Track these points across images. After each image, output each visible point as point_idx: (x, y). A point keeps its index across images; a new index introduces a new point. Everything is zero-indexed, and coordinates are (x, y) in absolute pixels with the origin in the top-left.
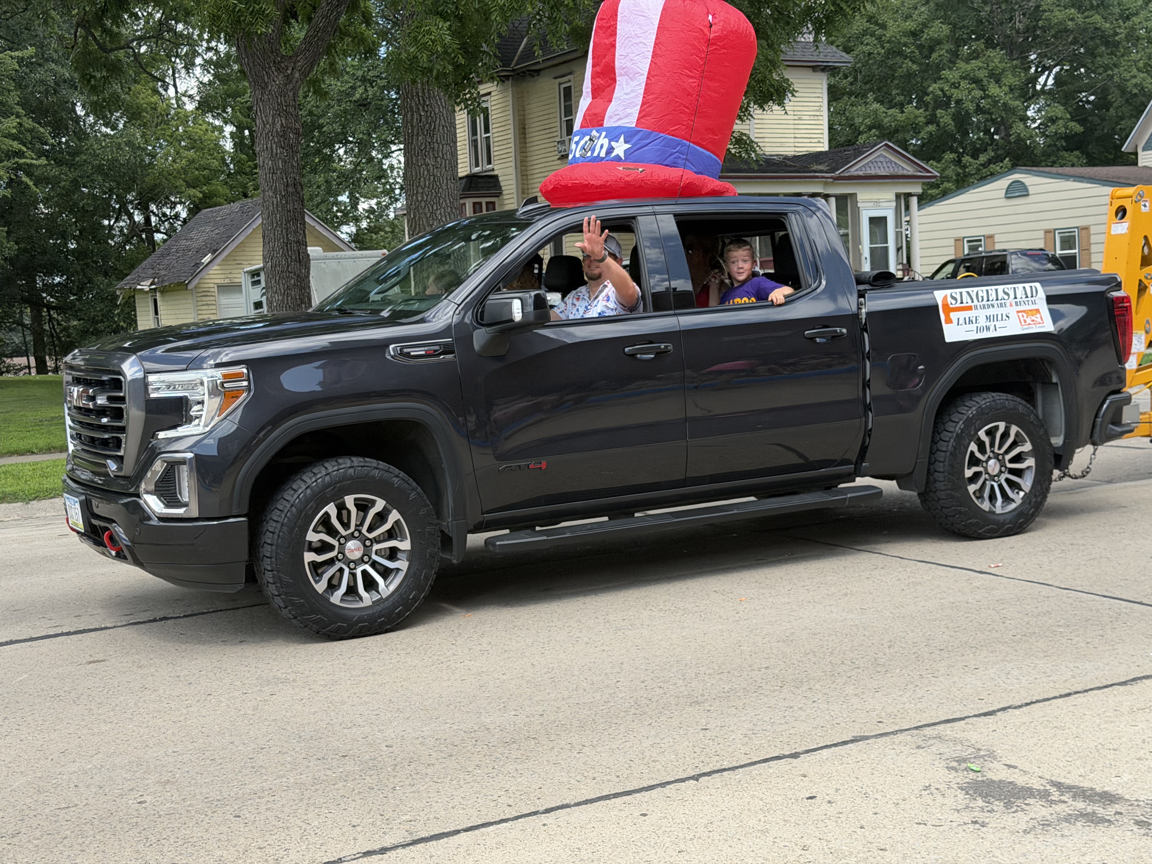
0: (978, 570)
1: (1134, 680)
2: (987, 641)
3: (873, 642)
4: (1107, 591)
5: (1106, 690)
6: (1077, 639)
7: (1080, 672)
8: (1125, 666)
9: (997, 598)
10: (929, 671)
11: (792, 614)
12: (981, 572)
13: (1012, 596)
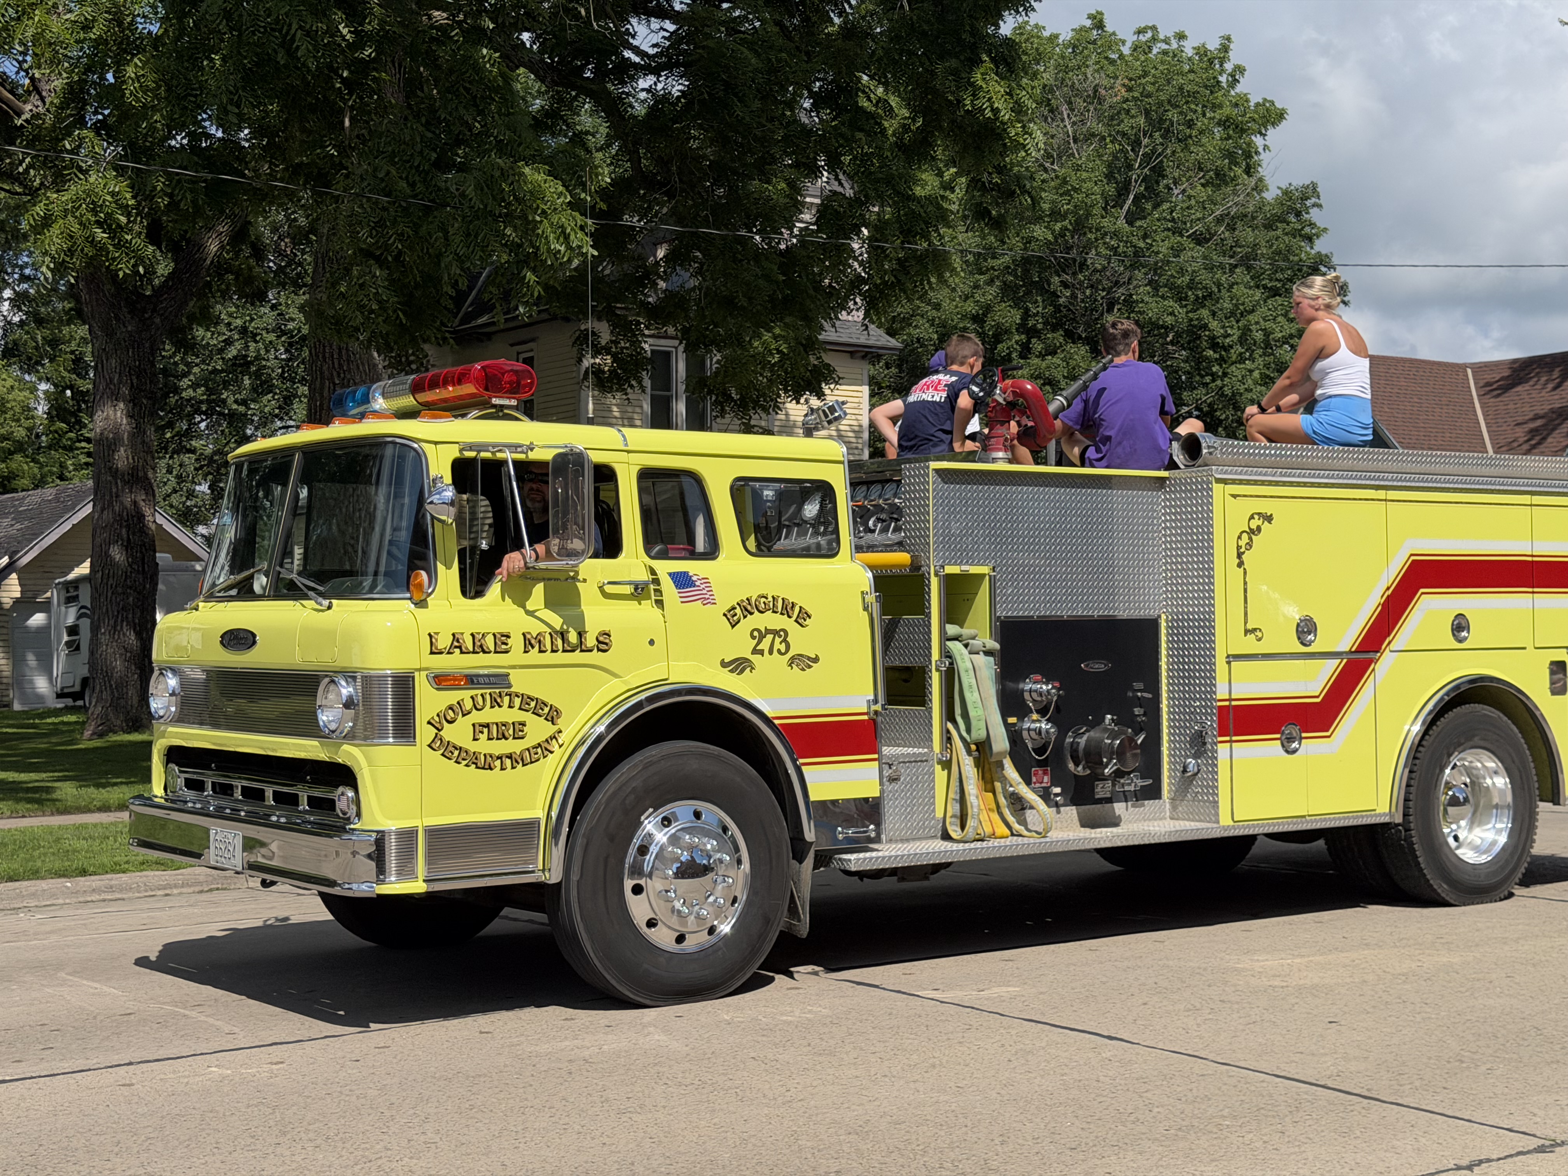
0: (1106, 1034)
2: (1131, 1137)
3: (980, 1135)
4: (1277, 1068)
6: (1250, 1136)
9: (1136, 1075)
11: (864, 1092)
12: (1110, 1038)
13: (1156, 1073)
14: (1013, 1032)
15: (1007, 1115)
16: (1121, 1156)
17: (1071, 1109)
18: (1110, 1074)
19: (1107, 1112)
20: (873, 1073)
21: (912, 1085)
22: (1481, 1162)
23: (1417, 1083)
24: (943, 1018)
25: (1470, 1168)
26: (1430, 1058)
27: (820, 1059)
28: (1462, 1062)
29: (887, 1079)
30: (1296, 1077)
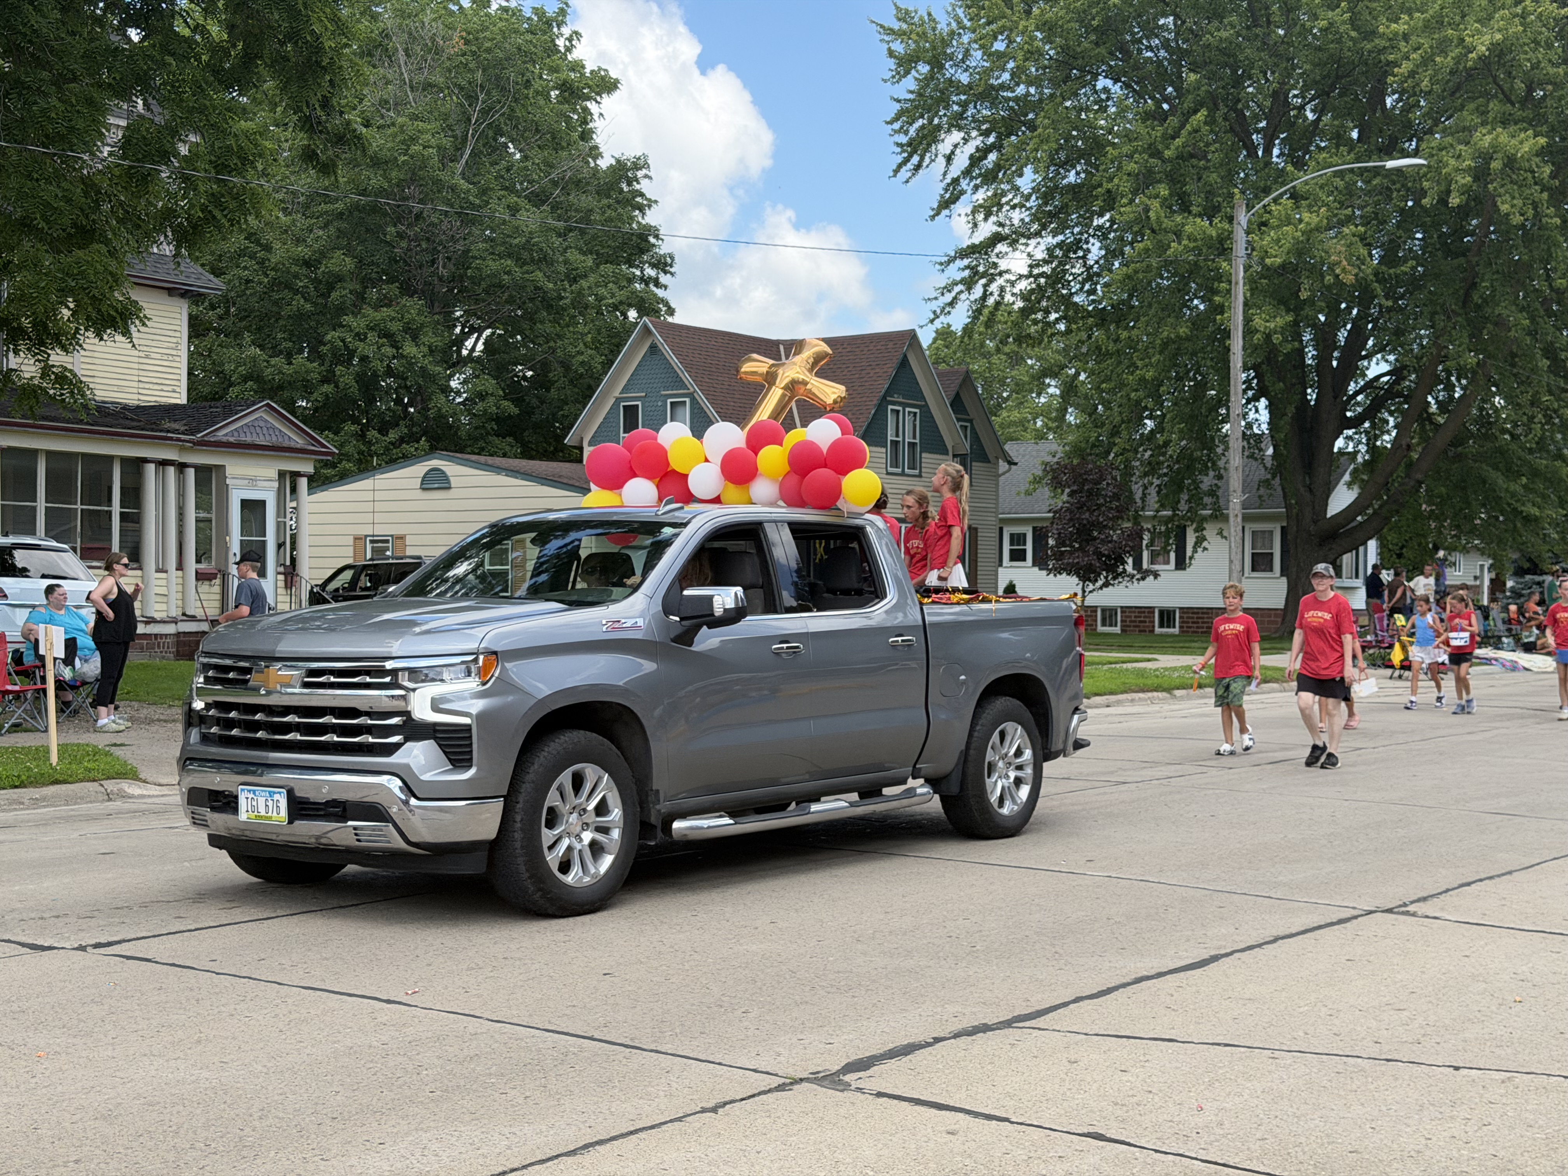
0: (385, 998)
1: (586, 1147)
2: (396, 1102)
3: (237, 1112)
4: (550, 1022)
5: (550, 1163)
6: (513, 1092)
7: (517, 1140)
8: (574, 1128)
9: (410, 1039)
10: (317, 1152)
11: (118, 1074)
12: (389, 1002)
13: (430, 1034)
14: (290, 1001)
15: (270, 1088)
16: (383, 1122)
17: (339, 1077)
18: (383, 1038)
19: (375, 1078)
20: (132, 1052)
21: (172, 1063)
22: (725, 1104)
23: (678, 1031)
24: (217, 990)
25: (714, 1110)
26: (693, 1005)
27: (76, 1041)
28: (721, 1006)
29: (145, 1058)
30: (565, 1030)
